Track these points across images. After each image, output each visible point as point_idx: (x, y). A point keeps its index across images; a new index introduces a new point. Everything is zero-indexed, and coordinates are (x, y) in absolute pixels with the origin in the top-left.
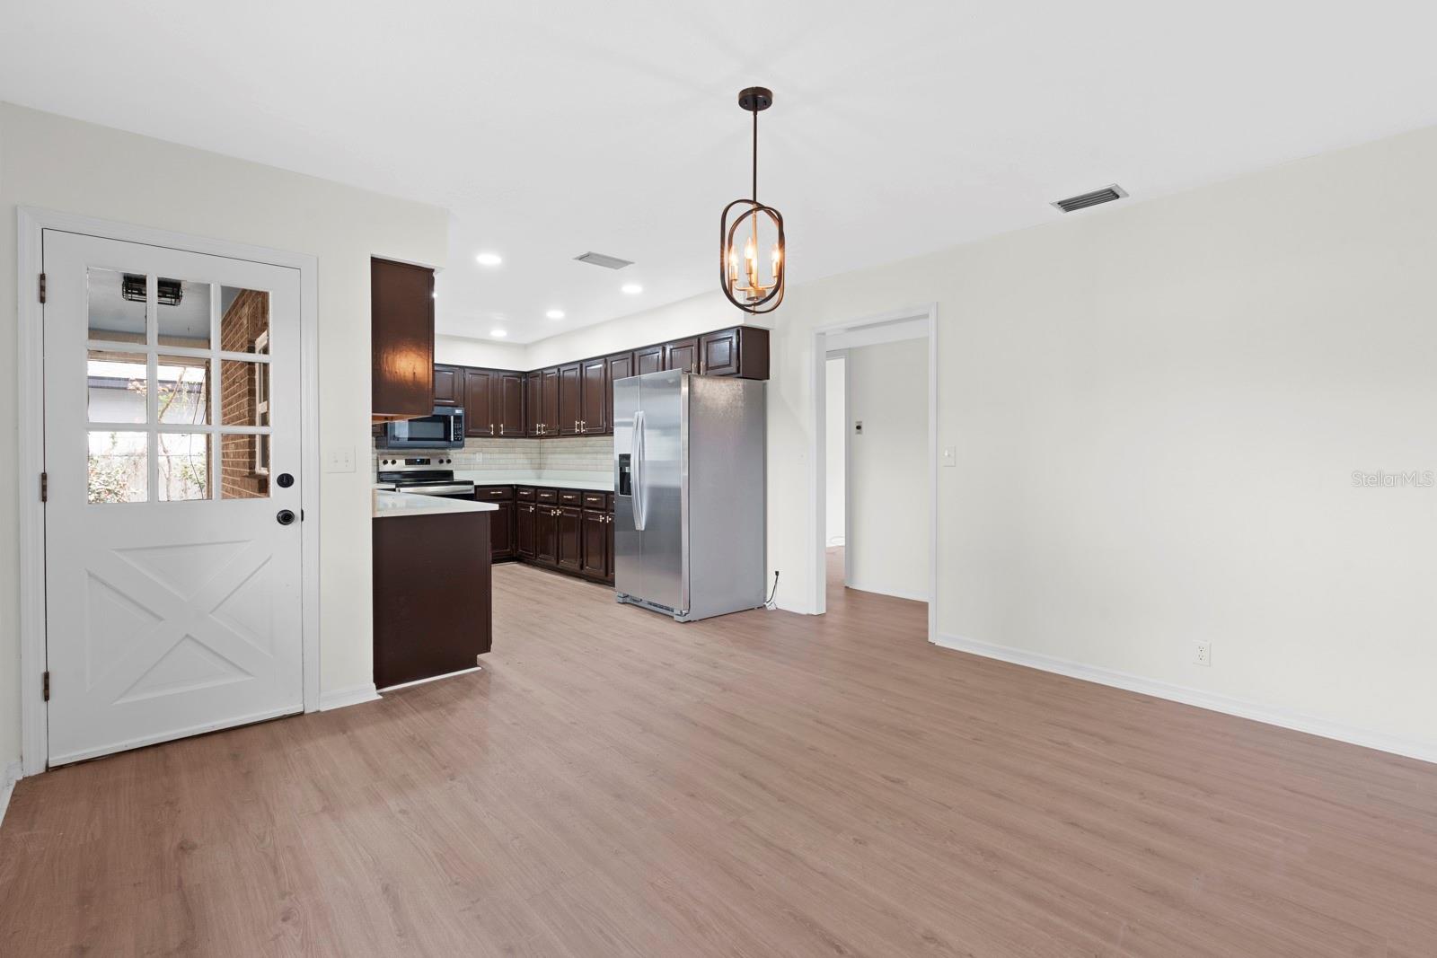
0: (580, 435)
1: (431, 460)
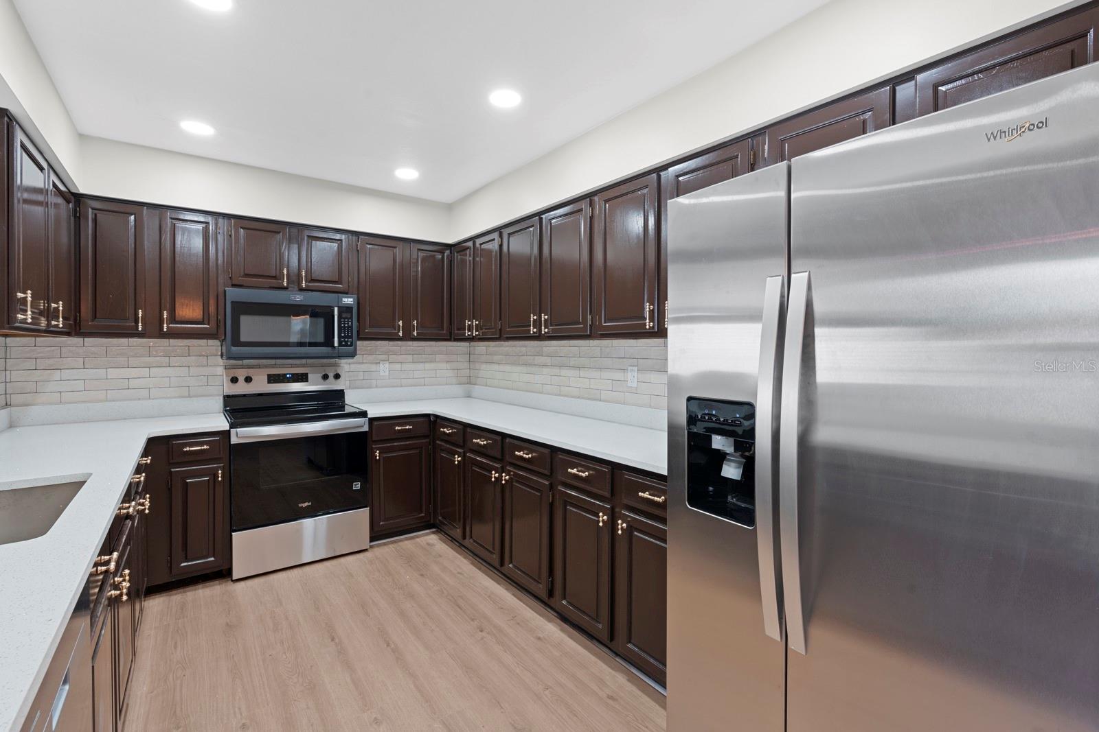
0: (539, 337)
1: (309, 375)
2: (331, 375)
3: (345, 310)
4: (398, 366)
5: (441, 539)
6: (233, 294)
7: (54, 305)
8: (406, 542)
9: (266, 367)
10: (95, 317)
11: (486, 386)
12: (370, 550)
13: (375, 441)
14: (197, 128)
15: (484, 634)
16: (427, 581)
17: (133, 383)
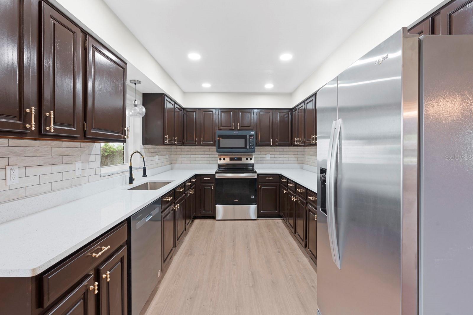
1: (242, 158)
2: (249, 159)
3: (250, 136)
4: (273, 156)
5: (283, 222)
6: (218, 132)
7: (176, 138)
8: (270, 220)
9: (230, 155)
10: (187, 141)
11: (308, 165)
12: (257, 220)
13: (259, 182)
14: (206, 85)
15: (279, 254)
16: (270, 234)
17: (197, 159)
